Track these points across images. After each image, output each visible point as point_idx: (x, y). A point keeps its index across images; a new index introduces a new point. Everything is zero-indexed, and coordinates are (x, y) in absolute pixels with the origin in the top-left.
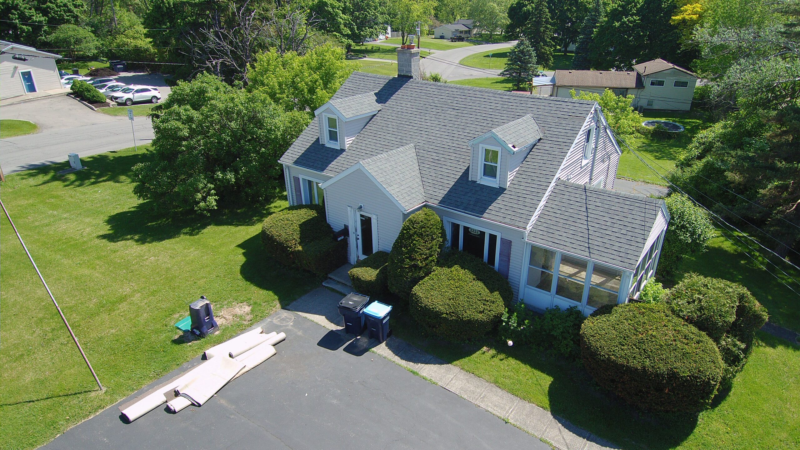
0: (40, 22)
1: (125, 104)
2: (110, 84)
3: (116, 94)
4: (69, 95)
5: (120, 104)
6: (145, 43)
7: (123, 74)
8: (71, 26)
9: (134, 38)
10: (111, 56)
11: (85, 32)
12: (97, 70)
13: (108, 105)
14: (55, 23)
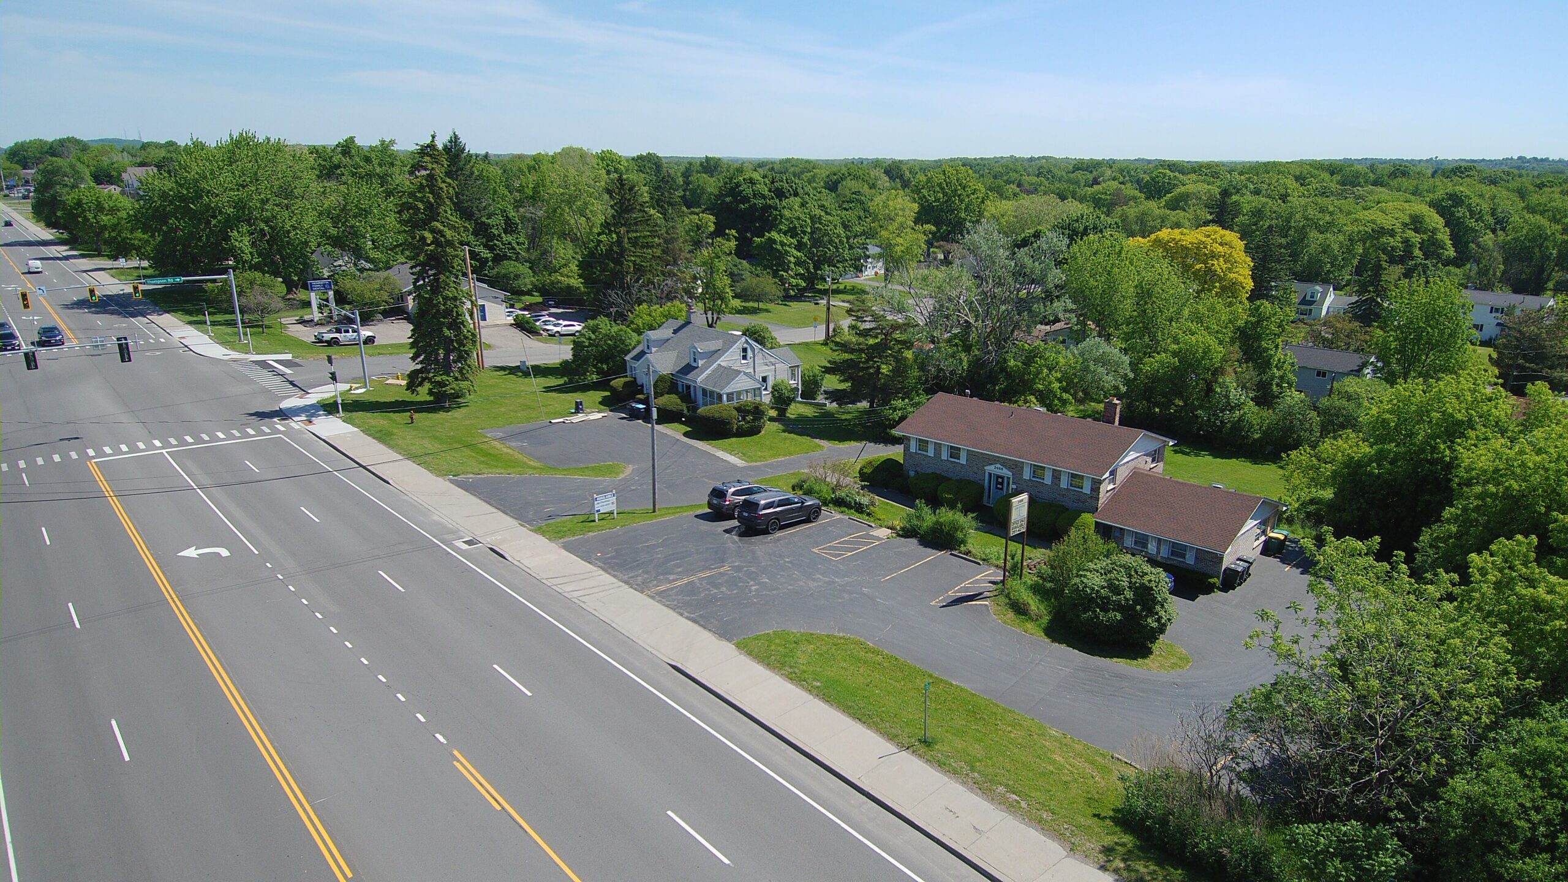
0: (487, 258)
1: (554, 336)
2: (544, 319)
3: (547, 327)
4: (511, 325)
5: (550, 335)
6: (576, 282)
7: (553, 310)
8: (512, 262)
9: (568, 277)
10: (543, 291)
11: (524, 269)
12: (531, 305)
13: (541, 335)
14: (498, 259)
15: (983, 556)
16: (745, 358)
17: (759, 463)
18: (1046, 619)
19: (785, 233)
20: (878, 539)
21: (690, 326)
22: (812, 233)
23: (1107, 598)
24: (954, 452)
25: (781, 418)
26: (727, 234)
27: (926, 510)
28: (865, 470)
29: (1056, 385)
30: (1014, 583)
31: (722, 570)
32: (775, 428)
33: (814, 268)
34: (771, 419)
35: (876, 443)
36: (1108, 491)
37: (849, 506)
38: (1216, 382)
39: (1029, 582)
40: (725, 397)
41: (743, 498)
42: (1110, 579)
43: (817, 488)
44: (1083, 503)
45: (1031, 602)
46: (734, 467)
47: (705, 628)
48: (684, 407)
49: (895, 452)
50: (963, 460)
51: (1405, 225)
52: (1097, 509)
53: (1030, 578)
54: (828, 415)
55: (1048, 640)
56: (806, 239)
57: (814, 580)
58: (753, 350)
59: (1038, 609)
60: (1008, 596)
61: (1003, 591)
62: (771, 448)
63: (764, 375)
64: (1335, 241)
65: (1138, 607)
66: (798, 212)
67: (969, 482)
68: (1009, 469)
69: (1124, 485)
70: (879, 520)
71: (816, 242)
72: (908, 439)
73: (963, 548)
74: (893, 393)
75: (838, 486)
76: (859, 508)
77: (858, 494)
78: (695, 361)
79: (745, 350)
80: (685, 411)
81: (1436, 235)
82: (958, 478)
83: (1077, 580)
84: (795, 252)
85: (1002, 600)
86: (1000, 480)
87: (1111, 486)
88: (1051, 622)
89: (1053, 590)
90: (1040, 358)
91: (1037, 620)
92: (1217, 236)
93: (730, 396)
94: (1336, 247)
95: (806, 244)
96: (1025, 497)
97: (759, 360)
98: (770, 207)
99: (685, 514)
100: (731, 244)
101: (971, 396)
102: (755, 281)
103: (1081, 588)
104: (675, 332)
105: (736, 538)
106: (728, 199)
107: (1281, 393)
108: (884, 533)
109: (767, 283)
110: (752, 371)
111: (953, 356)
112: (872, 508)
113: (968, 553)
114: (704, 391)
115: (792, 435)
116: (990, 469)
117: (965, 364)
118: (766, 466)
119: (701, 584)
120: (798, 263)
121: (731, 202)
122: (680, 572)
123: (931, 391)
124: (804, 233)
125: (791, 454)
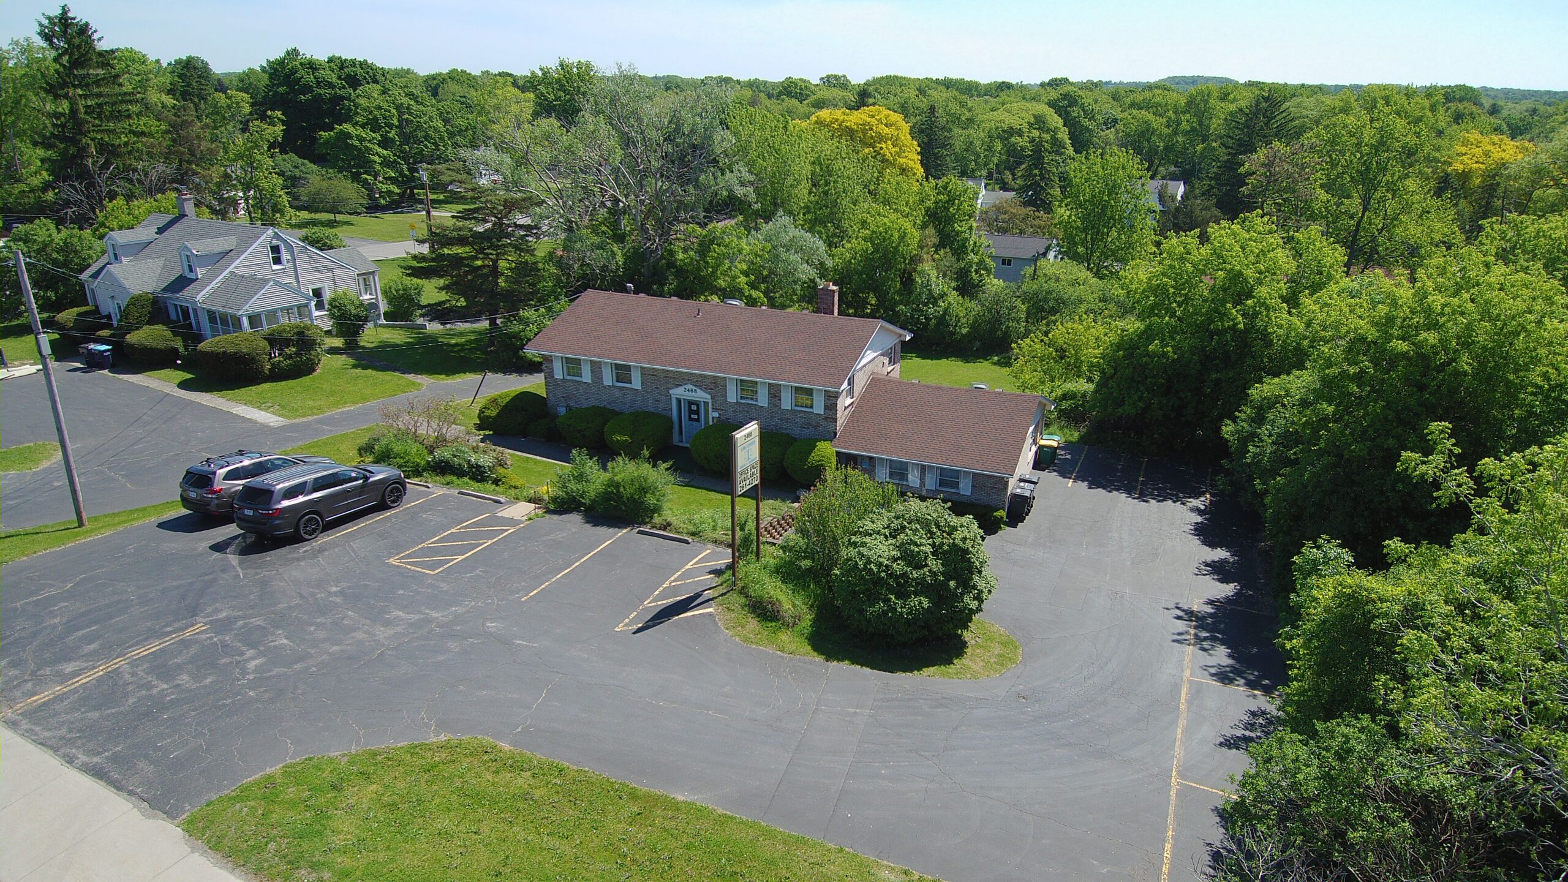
15: (692, 528)
16: (277, 261)
17: (310, 418)
18: (807, 620)
19: (363, 126)
20: (512, 522)
21: (185, 220)
22: (400, 127)
23: (904, 575)
24: (622, 372)
25: (351, 348)
26: (269, 117)
27: (591, 467)
28: (488, 413)
29: (743, 279)
30: (749, 569)
31: (188, 634)
32: (340, 363)
33: (409, 170)
34: (333, 351)
35: (505, 373)
36: (846, 408)
37: (459, 472)
38: (915, 270)
39: (772, 562)
40: (245, 322)
41: (243, 482)
42: (902, 544)
43: (398, 448)
44: (815, 427)
45: (783, 598)
46: (264, 428)
47: (118, 786)
48: (179, 344)
49: (534, 384)
50: (636, 383)
51: (1030, 125)
52: (835, 434)
53: (771, 555)
54: (431, 339)
55: (819, 659)
56: (392, 134)
57: (387, 623)
58: (290, 248)
59: (794, 606)
60: (743, 591)
61: (734, 584)
62: (332, 393)
63: (315, 286)
64: (978, 136)
65: (952, 583)
66: (380, 101)
67: (649, 415)
68: (707, 389)
69: (863, 398)
70: (515, 488)
71: (406, 138)
72: (548, 359)
73: (657, 520)
74: (521, 301)
75: (441, 441)
76: (478, 474)
77: (475, 449)
78: (191, 271)
79: (275, 249)
80: (181, 350)
81: (1056, 134)
82: (632, 410)
83: (853, 552)
84: (380, 150)
85: (735, 599)
86: (694, 407)
87: (849, 401)
88: (816, 622)
89: (809, 570)
90: (719, 245)
91: (795, 623)
92: (882, 116)
93: (254, 320)
94: (977, 143)
95: (393, 140)
96: (753, 427)
97: (302, 263)
98: (342, 98)
99: (136, 524)
100: (276, 128)
101: (636, 292)
102: (325, 184)
103: (861, 564)
104: (161, 231)
105: (233, 559)
106: (282, 90)
107: (981, 281)
108: (521, 510)
109: (346, 189)
110: (292, 280)
111: (600, 247)
112: (501, 470)
113: (666, 526)
114: (212, 316)
115: (369, 371)
116: (678, 392)
117: (620, 259)
118: (319, 421)
119: (133, 674)
120: (386, 163)
121: (288, 93)
122: (94, 653)
123: (574, 293)
124: (390, 126)
125: (364, 399)
